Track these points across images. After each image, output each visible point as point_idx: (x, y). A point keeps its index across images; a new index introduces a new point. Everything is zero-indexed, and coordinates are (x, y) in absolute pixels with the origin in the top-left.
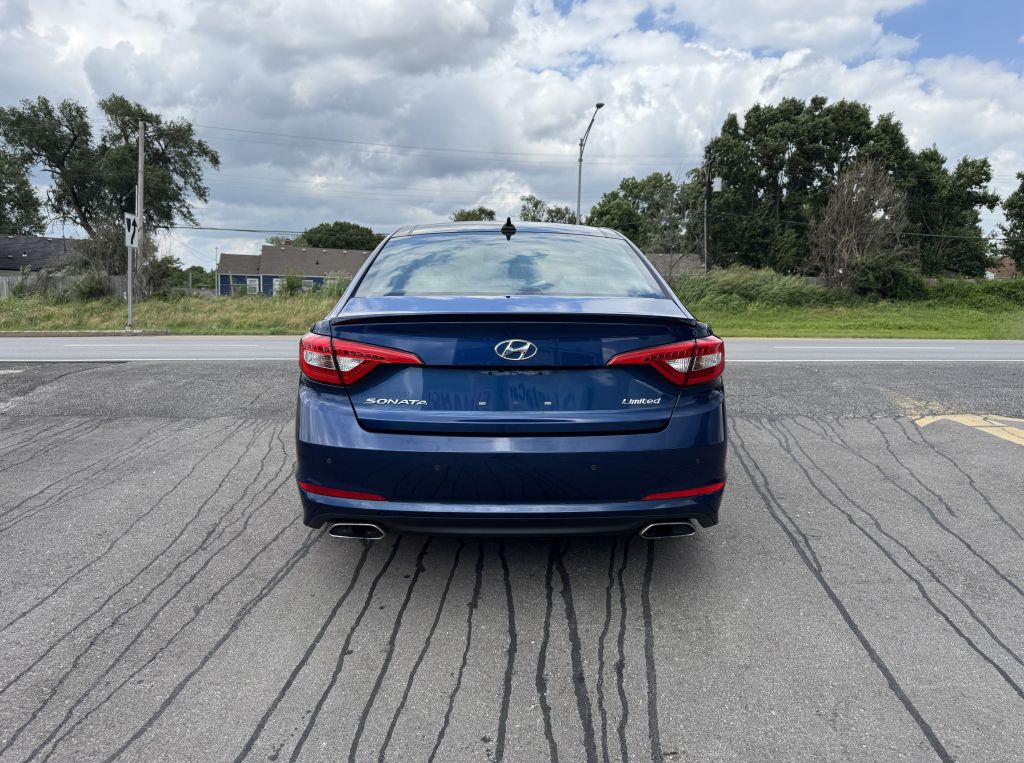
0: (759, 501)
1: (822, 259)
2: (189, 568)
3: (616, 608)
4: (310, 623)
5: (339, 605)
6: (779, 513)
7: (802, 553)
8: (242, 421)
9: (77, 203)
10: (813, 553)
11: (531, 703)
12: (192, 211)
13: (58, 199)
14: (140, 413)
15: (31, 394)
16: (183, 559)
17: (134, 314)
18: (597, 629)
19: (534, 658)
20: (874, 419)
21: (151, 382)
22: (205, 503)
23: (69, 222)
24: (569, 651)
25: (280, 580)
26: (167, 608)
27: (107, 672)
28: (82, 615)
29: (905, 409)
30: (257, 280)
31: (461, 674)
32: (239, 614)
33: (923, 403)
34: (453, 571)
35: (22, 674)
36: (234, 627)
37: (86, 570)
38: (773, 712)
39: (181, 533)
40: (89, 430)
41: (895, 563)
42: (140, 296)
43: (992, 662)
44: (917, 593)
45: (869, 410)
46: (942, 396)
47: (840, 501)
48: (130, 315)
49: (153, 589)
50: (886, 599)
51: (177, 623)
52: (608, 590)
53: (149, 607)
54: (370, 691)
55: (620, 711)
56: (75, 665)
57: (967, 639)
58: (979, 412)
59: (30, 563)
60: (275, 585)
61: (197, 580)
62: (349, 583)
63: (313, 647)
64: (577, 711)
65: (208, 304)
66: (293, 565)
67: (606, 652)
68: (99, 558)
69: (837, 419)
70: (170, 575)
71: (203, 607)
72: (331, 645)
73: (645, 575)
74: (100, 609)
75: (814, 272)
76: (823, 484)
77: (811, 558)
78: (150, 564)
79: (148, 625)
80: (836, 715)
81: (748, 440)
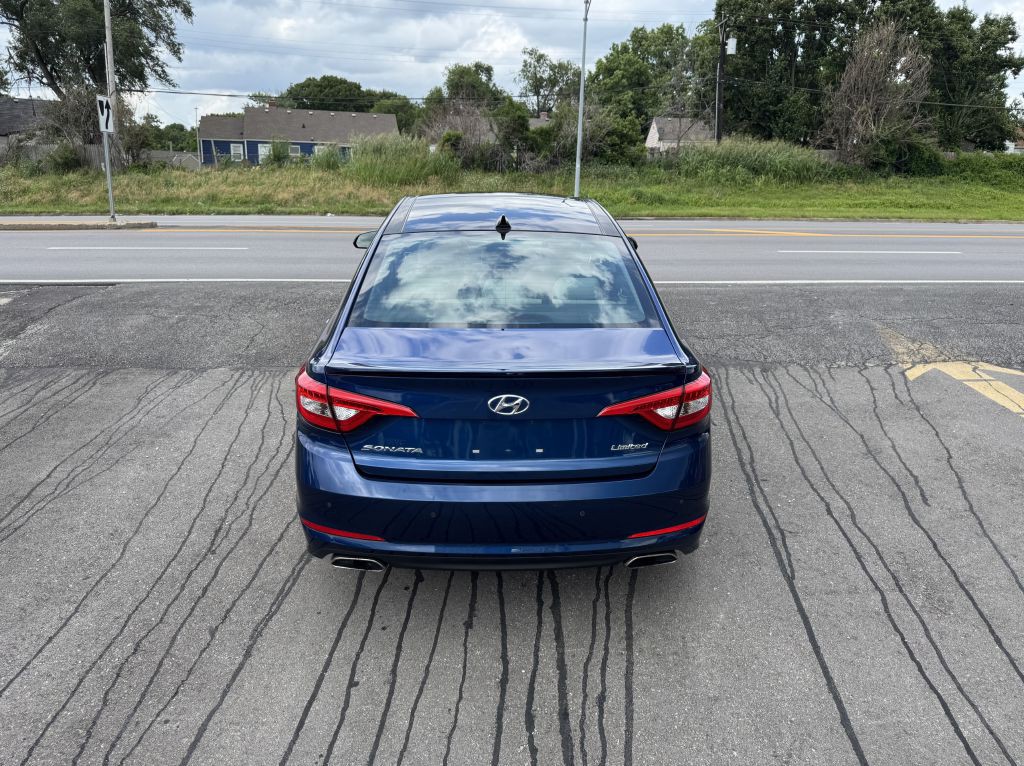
0: (744, 485)
1: (836, 131)
2: (201, 579)
3: (601, 626)
4: (317, 647)
5: (344, 625)
6: (760, 500)
7: (778, 554)
8: (239, 373)
9: (42, 60)
10: (789, 555)
11: (520, 744)
12: (166, 69)
13: (21, 56)
14: (135, 364)
15: (22, 336)
16: (193, 566)
17: (114, 188)
18: (582, 653)
19: (524, 688)
20: (866, 368)
21: (142, 319)
22: (210, 491)
23: (35, 82)
24: (556, 681)
25: (286, 595)
26: (184, 629)
27: (136, 708)
28: (105, 640)
29: (898, 353)
30: (241, 145)
31: (457, 710)
32: (252, 637)
33: (917, 345)
34: (450, 581)
35: (57, 714)
36: (248, 654)
37: (103, 582)
38: (735, 753)
39: (190, 532)
40: (87, 388)
41: (864, 568)
42: (120, 168)
43: (936, 692)
44: (880, 607)
45: (863, 355)
46: (937, 334)
47: (821, 484)
48: (110, 189)
49: (169, 606)
50: (850, 614)
51: (195, 649)
52: (595, 603)
53: (167, 629)
54: (375, 731)
55: (599, 753)
56: (105, 701)
57: (918, 664)
58: (970, 358)
59: (49, 573)
60: (282, 600)
61: (209, 594)
62: (352, 598)
63: (321, 678)
64: (561, 754)
65: (191, 175)
66: (299, 573)
67: (590, 681)
68: (114, 565)
69: (829, 369)
70: (183, 587)
71: (217, 628)
72: (338, 675)
73: (630, 584)
74: (122, 631)
75: (827, 145)
76: (807, 460)
77: (786, 562)
78: (163, 573)
79: (167, 652)
80: (790, 756)
81: (739, 398)
